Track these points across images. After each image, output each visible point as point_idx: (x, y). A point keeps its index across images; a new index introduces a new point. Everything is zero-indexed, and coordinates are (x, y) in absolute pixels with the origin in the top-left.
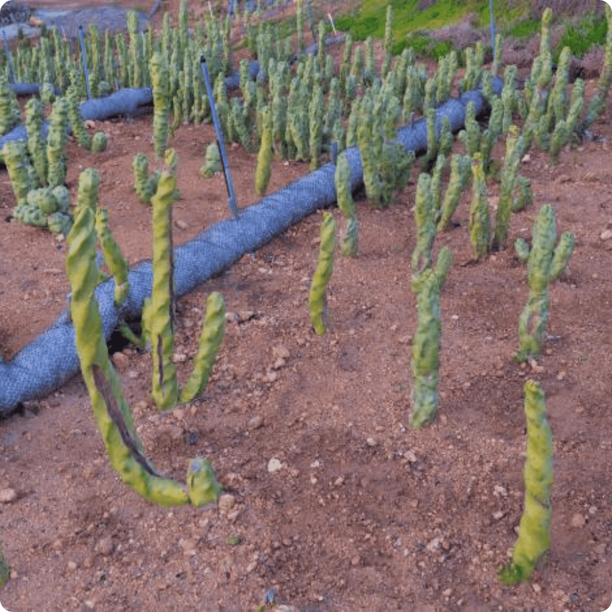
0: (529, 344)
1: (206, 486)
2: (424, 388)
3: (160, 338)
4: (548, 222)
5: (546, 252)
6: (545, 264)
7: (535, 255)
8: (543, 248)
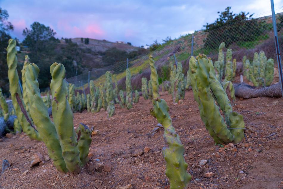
7: (127, 81)
8: (129, 79)
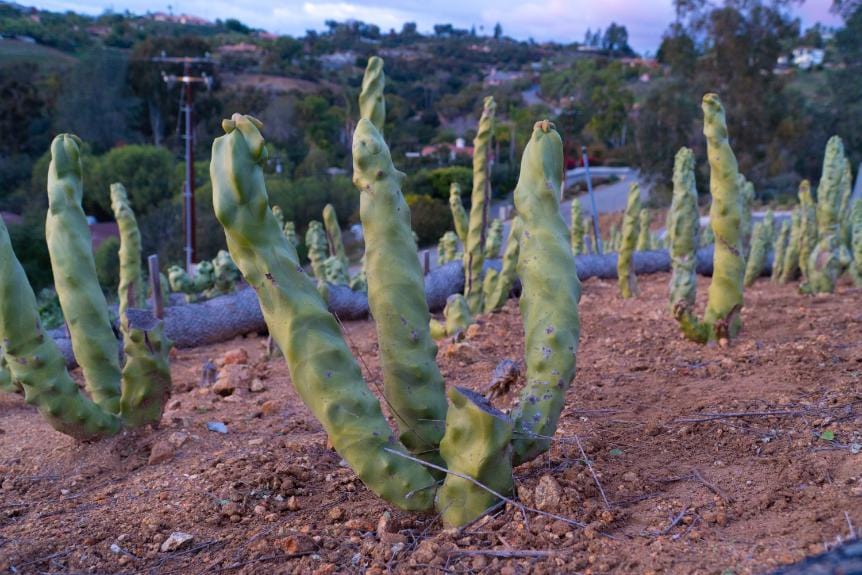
0: (818, 281)
1: (457, 315)
2: (680, 269)
3: (471, 255)
4: (835, 152)
5: (833, 182)
6: (832, 196)
